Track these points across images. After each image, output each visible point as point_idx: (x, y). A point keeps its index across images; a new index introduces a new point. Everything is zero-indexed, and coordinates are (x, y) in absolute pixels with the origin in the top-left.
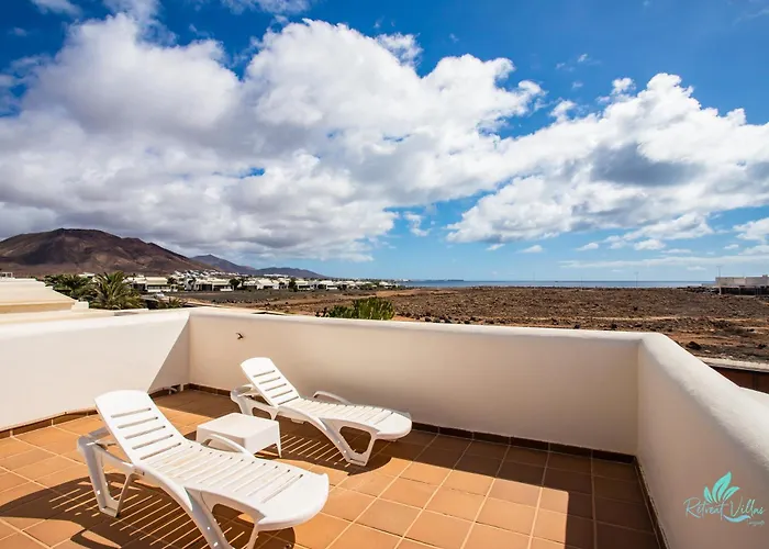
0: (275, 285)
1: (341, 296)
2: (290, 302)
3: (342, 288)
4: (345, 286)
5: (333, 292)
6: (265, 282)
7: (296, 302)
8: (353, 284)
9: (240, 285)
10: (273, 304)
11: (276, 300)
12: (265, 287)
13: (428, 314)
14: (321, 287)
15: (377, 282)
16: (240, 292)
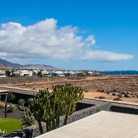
0: (31, 74)
1: (66, 80)
2: (37, 83)
3: (68, 75)
4: (69, 74)
5: (63, 77)
6: (25, 72)
7: (41, 83)
8: (73, 73)
9: (11, 74)
10: (27, 84)
11: (30, 82)
12: (25, 75)
13: (114, 91)
14: (55, 75)
15: (86, 72)
16: (10, 78)
